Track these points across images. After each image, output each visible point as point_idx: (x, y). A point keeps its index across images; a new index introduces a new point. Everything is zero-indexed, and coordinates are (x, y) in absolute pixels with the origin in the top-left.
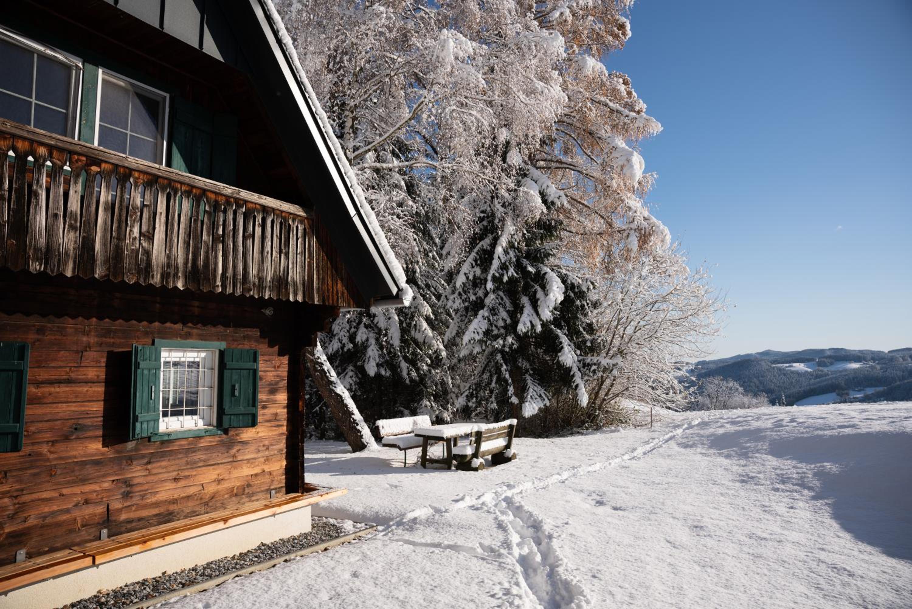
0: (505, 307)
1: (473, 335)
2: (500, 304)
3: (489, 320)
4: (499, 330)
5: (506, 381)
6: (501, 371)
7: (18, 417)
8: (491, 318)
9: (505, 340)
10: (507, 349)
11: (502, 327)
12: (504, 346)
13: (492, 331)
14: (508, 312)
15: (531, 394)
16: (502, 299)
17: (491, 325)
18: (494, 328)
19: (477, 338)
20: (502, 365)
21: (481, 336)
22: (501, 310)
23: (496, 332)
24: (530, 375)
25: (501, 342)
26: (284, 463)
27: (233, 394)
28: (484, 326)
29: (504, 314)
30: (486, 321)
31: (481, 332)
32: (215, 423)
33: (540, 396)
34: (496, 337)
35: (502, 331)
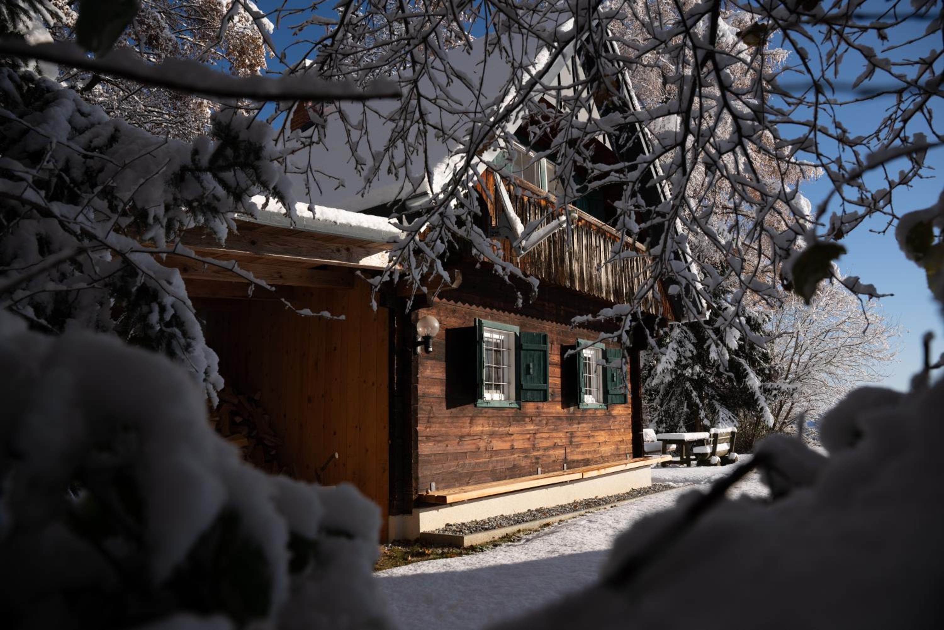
0: (690, 340)
1: (666, 365)
2: (685, 337)
3: (678, 352)
4: (686, 360)
5: (697, 406)
6: (691, 397)
7: (545, 381)
8: (680, 350)
9: (692, 368)
10: (696, 377)
11: (689, 357)
12: (692, 374)
13: (681, 361)
14: (693, 344)
15: (721, 416)
16: (686, 333)
17: (680, 355)
18: (683, 358)
19: (670, 367)
20: (691, 392)
21: (673, 365)
22: (687, 342)
23: (684, 362)
24: (716, 400)
25: (690, 371)
26: (631, 435)
27: (613, 380)
28: (675, 357)
29: (690, 346)
30: (676, 352)
31: (672, 362)
32: (601, 400)
33: (730, 418)
34: (685, 367)
35: (690, 361)
